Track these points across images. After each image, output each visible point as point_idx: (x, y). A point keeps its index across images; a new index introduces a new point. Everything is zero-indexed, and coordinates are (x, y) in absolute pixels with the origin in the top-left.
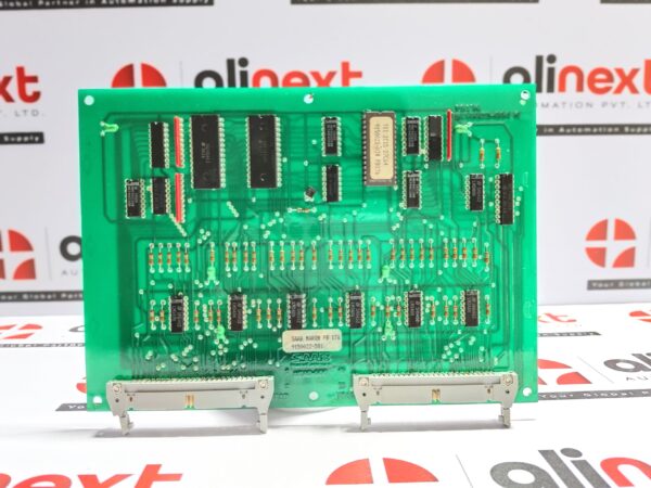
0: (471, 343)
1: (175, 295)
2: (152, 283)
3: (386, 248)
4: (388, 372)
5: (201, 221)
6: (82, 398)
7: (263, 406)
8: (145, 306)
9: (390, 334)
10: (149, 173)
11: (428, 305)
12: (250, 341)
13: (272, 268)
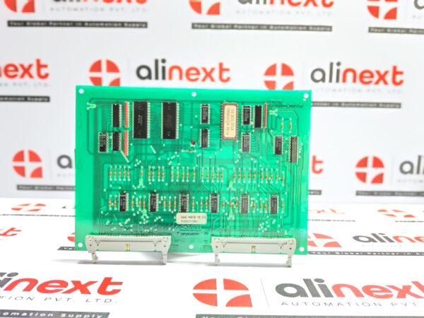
0: (273, 223)
1: (122, 193)
2: (111, 186)
3: (231, 173)
4: (230, 236)
5: (137, 155)
6: (72, 244)
7: (165, 251)
8: (107, 197)
9: (231, 217)
10: (111, 130)
11: (252, 202)
12: (160, 217)
13: (172, 181)
